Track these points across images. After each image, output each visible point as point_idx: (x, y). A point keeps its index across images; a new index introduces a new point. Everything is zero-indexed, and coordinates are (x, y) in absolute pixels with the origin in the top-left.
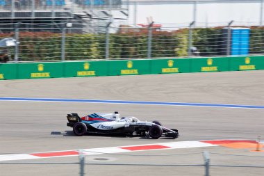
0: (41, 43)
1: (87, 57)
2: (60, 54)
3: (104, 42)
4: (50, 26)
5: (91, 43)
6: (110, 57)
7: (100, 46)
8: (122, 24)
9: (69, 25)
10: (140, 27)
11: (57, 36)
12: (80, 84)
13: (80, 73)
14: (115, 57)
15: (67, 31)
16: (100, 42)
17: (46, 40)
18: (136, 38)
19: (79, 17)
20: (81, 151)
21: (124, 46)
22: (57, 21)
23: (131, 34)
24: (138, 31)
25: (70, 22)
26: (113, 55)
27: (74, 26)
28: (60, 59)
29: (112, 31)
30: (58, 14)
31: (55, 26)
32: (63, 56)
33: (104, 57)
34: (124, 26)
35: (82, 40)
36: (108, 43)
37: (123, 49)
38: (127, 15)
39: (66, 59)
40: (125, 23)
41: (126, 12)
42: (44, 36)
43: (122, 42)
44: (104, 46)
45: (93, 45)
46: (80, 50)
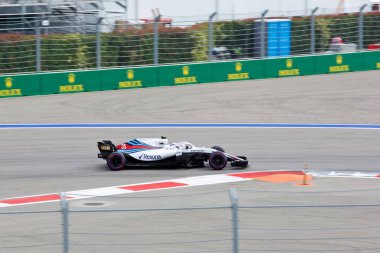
0: (9, 50)
1: (72, 66)
2: (35, 64)
3: (95, 45)
4: (20, 26)
5: (76, 46)
6: (102, 65)
7: (89, 50)
8: (119, 19)
9: (46, 23)
10: (143, 22)
11: (29, 38)
12: (63, 103)
13: (62, 88)
14: (110, 65)
15: (43, 31)
16: (89, 45)
17: (15, 44)
18: (137, 38)
19: (59, 11)
20: (63, 194)
21: (122, 49)
22: (30, 18)
23: (131, 32)
24: (140, 28)
25: (46, 19)
26: (108, 62)
27: (51, 24)
28: (34, 70)
29: (105, 29)
30: (30, 9)
31: (26, 25)
32: (39, 66)
33: (95, 66)
34: (121, 22)
35: (64, 42)
36: (99, 46)
37: (120, 54)
38: (124, 7)
39: (43, 69)
40: (122, 18)
41: (123, 3)
42: (12, 39)
43: (119, 44)
44: (94, 50)
45: (80, 49)
46: (62, 57)
